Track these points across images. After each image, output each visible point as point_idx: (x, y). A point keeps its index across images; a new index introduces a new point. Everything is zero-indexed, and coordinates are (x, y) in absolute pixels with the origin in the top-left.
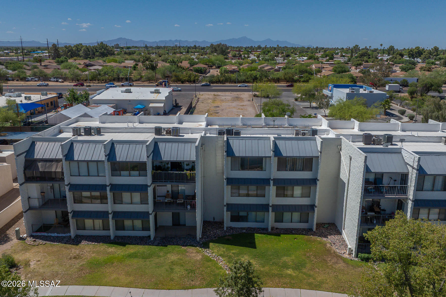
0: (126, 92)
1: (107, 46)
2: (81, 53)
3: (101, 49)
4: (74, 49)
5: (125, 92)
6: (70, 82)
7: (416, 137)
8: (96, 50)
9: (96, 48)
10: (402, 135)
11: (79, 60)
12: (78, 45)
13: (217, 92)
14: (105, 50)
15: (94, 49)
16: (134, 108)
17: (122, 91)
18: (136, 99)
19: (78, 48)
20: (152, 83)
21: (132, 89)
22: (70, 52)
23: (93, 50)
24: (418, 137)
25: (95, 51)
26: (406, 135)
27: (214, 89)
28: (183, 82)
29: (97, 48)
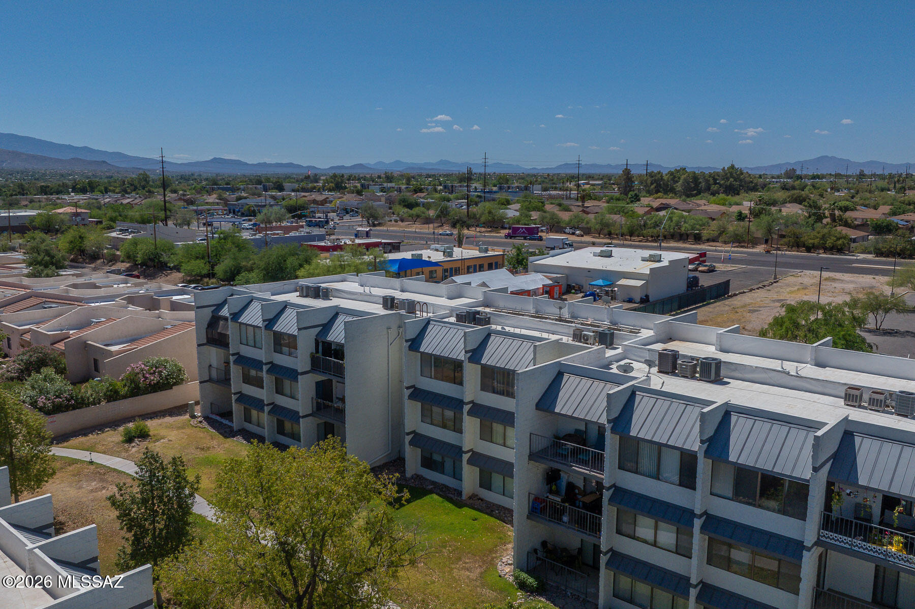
0: (602, 256)
1: (742, 174)
2: (679, 187)
3: (728, 179)
4: (665, 178)
5: (599, 256)
6: (594, 237)
7: (792, 375)
8: (715, 180)
9: (716, 177)
10: (756, 367)
11: (666, 198)
12: (678, 171)
13: (841, 274)
14: (735, 180)
15: (711, 179)
16: (590, 284)
17: (596, 254)
18: (602, 268)
19: (675, 177)
20: (742, 247)
21: (615, 251)
22: (655, 184)
23: (707, 181)
24: (797, 377)
25: (712, 181)
26: (767, 369)
27: (858, 267)
28: (809, 250)
29: (719, 176)
